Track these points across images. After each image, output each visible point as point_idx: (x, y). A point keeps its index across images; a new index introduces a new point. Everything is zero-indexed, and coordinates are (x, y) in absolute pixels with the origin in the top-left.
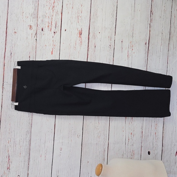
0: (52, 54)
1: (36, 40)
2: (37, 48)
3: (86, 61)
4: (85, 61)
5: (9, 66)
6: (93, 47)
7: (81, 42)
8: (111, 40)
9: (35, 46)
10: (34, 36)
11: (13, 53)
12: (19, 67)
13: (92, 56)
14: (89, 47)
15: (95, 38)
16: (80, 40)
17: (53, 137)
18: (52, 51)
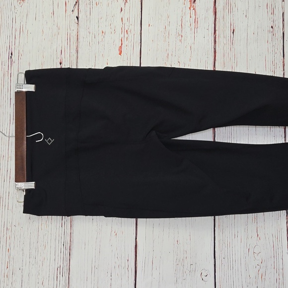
0: (120, 54)
1: (77, 18)
2: (81, 40)
3: (211, 68)
4: (209, 69)
5: (6, 87)
6: (228, 32)
7: (196, 21)
8: (273, 13)
9: (75, 33)
10: (72, 8)
11: (17, 52)
12: (31, 88)
13: (227, 55)
14: (217, 32)
15: (230, 11)
16: (193, 16)
17: (134, 282)
18: (121, 47)
